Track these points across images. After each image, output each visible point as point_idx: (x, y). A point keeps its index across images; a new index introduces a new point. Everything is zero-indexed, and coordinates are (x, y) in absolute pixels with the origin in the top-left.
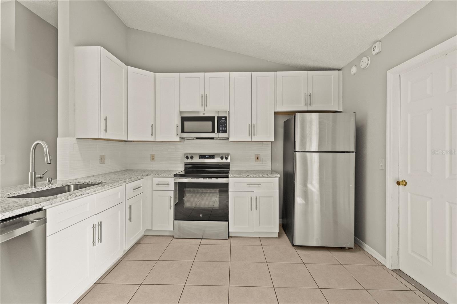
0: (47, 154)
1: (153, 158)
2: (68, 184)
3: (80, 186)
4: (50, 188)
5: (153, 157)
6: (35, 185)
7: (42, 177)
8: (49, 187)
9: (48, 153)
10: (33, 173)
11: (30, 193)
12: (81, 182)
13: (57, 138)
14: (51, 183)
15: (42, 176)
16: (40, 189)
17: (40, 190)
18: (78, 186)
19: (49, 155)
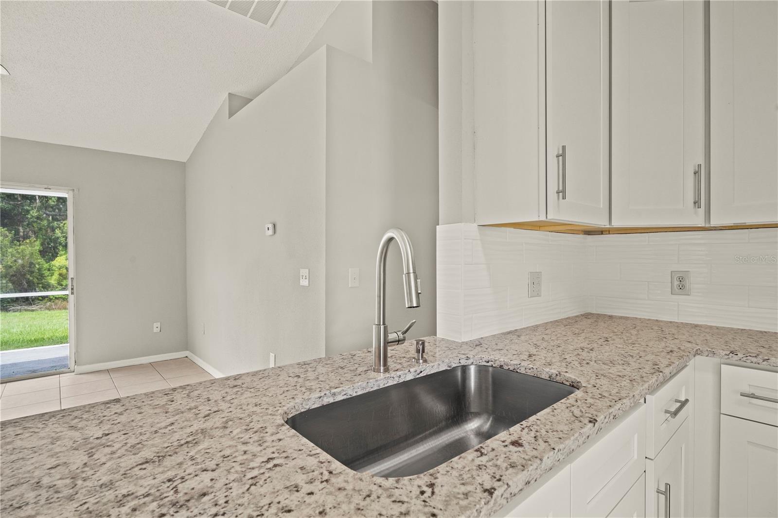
0: (408, 273)
1: (681, 284)
2: (463, 362)
3: (493, 371)
4: (422, 375)
5: (681, 280)
6: (385, 364)
7: (401, 340)
8: (418, 371)
9: (411, 271)
10: (382, 327)
11: (372, 390)
12: (496, 361)
13: (437, 226)
14: (422, 357)
15: (401, 336)
16: (397, 379)
17: (396, 383)
18: (487, 371)
19: (416, 278)
